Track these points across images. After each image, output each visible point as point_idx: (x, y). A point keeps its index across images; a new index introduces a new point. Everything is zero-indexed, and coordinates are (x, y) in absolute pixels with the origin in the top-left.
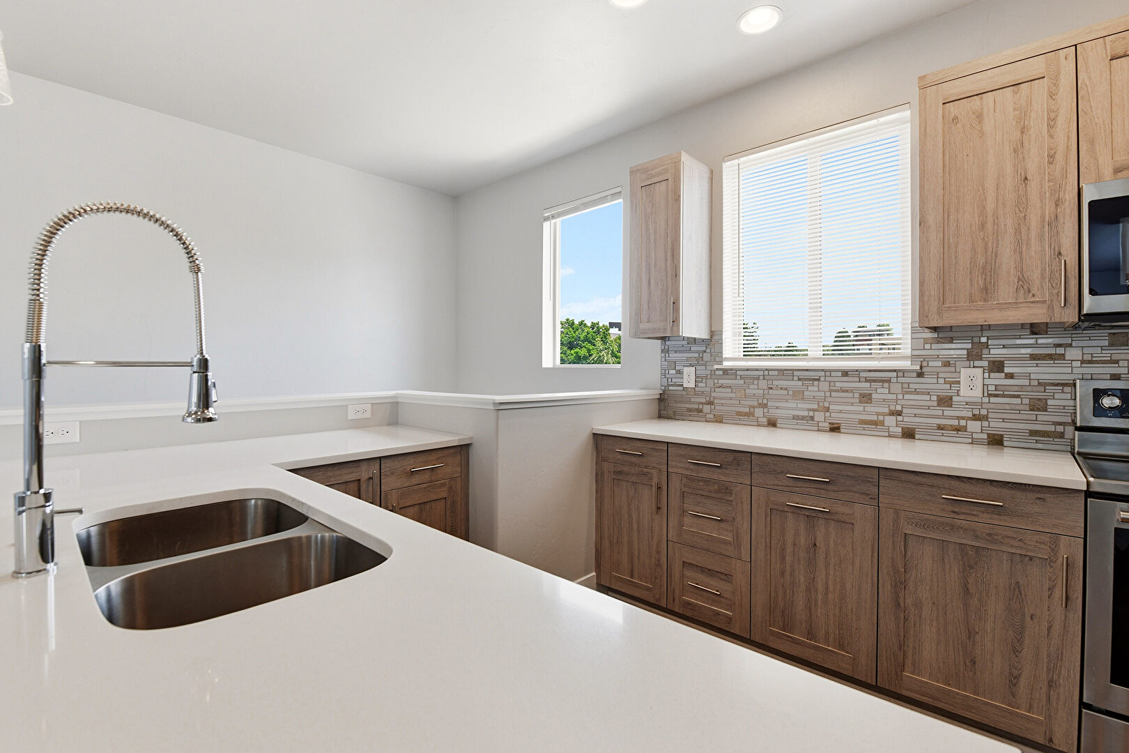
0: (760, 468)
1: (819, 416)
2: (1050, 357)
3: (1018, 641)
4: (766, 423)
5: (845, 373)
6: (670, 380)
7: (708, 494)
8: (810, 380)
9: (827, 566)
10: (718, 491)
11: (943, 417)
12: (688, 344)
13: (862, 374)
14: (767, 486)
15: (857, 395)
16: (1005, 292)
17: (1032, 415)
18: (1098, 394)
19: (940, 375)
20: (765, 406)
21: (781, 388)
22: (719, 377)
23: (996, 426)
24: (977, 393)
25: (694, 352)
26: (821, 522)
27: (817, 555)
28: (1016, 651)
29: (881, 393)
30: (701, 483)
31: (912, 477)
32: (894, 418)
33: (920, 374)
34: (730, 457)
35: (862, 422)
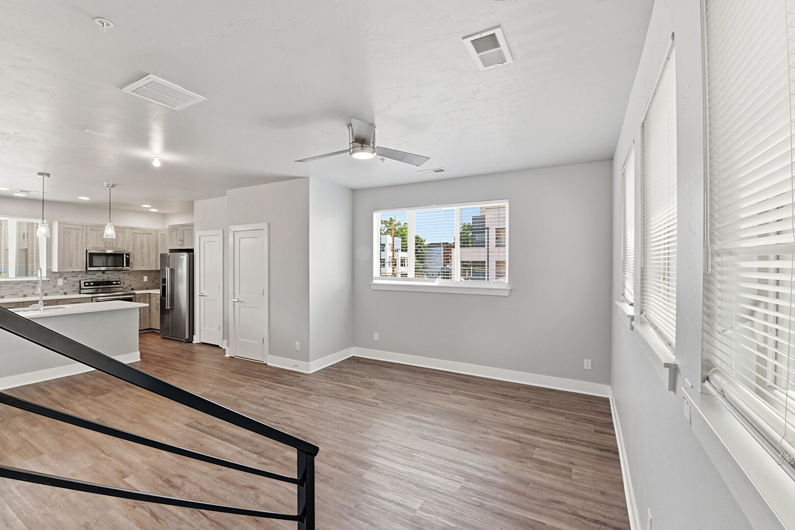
11: (54, 290)
15: (31, 287)
19: (53, 281)
23: (65, 291)
33: (48, 281)
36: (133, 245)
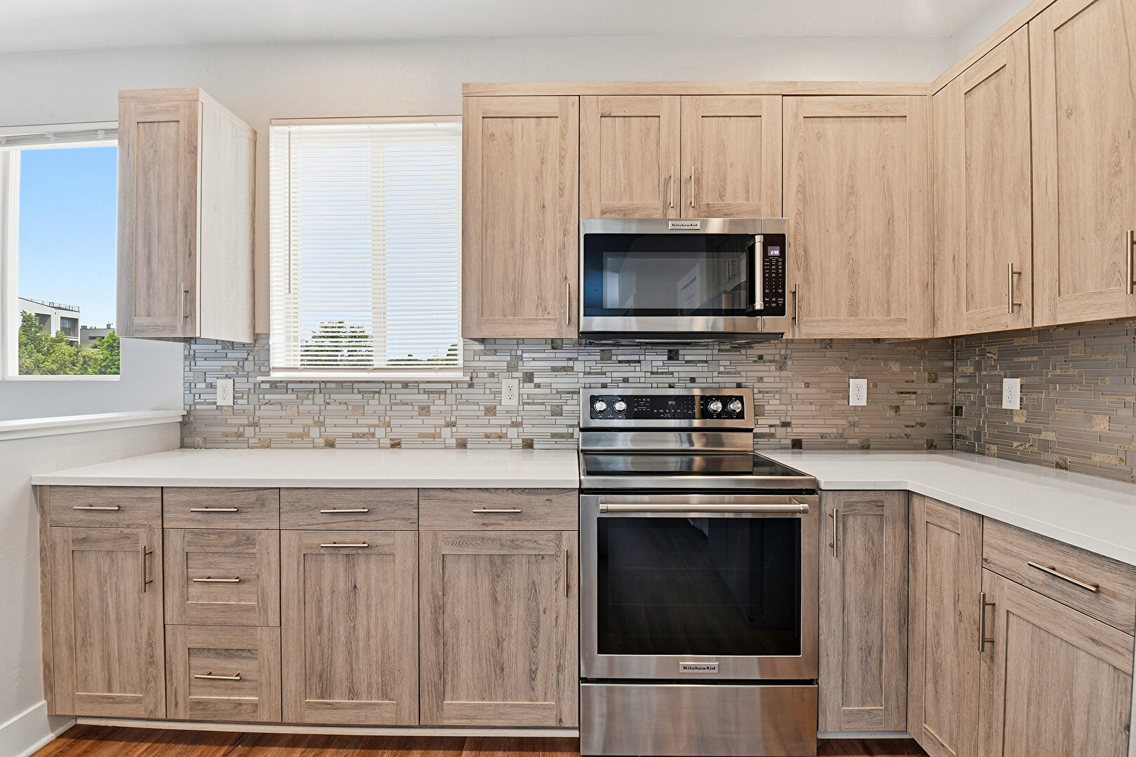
0: (291, 506)
1: (380, 432)
2: (564, 369)
3: (535, 637)
4: (323, 445)
5: (406, 385)
6: (197, 396)
7: (222, 550)
8: (370, 392)
9: (368, 607)
10: (237, 544)
11: (489, 425)
12: (224, 349)
13: (421, 386)
14: (299, 528)
15: (416, 408)
16: (529, 309)
17: (551, 420)
18: (594, 399)
19: (487, 386)
20: (322, 424)
21: (340, 403)
22: (266, 392)
23: (528, 431)
24: (515, 402)
25: (232, 360)
26: (362, 559)
27: (357, 599)
28: (534, 647)
29: (438, 405)
30: (212, 537)
31: (448, 494)
32: (449, 429)
33: (471, 386)
34: (252, 497)
35: (421, 435)
36: (802, 189)
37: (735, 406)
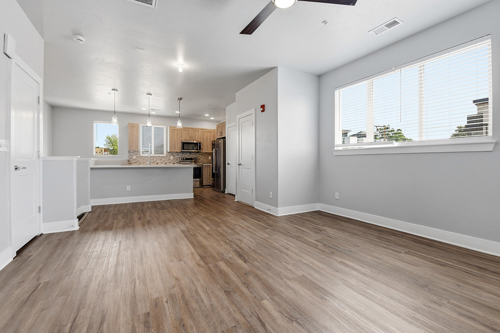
1: (155, 162)
2: (178, 155)
6: (130, 158)
17: (176, 161)
18: (182, 158)
22: (140, 157)
24: (172, 159)
25: (135, 153)
29: (163, 159)
32: (164, 162)
37: (197, 159)
